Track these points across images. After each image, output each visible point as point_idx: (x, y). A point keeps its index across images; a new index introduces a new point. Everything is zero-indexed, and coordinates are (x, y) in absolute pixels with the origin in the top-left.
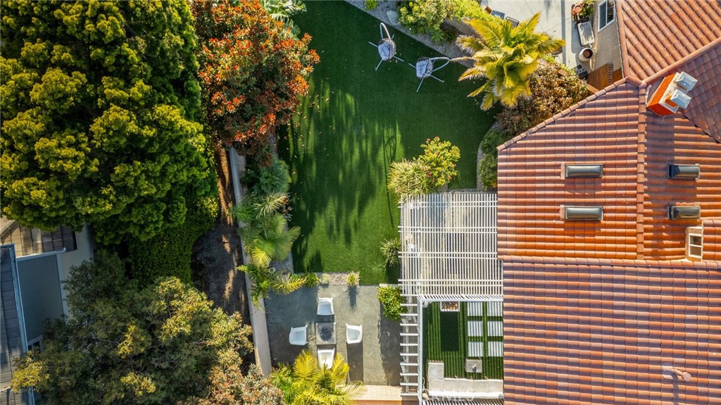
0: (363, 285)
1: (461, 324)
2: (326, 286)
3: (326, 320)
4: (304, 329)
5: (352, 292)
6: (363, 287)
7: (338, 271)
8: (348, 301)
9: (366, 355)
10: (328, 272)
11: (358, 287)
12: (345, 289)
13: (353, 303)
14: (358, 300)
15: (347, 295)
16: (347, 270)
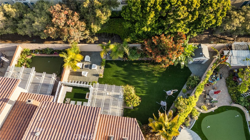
0: (99, 79)
1: (81, 100)
2: (100, 68)
3: (91, 67)
4: (89, 60)
5: (97, 75)
6: (98, 78)
7: (104, 72)
8: (95, 74)
9: (78, 77)
10: (104, 69)
11: (98, 77)
12: (98, 73)
13: (94, 75)
14: (94, 77)
15: (97, 73)
16: (104, 74)
